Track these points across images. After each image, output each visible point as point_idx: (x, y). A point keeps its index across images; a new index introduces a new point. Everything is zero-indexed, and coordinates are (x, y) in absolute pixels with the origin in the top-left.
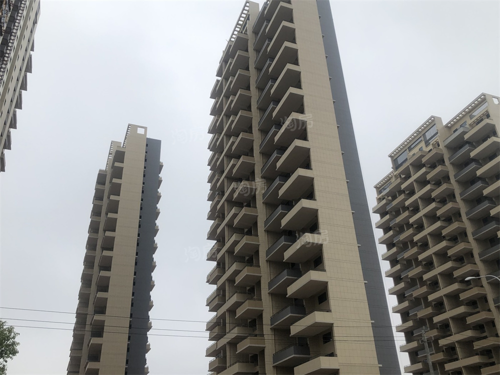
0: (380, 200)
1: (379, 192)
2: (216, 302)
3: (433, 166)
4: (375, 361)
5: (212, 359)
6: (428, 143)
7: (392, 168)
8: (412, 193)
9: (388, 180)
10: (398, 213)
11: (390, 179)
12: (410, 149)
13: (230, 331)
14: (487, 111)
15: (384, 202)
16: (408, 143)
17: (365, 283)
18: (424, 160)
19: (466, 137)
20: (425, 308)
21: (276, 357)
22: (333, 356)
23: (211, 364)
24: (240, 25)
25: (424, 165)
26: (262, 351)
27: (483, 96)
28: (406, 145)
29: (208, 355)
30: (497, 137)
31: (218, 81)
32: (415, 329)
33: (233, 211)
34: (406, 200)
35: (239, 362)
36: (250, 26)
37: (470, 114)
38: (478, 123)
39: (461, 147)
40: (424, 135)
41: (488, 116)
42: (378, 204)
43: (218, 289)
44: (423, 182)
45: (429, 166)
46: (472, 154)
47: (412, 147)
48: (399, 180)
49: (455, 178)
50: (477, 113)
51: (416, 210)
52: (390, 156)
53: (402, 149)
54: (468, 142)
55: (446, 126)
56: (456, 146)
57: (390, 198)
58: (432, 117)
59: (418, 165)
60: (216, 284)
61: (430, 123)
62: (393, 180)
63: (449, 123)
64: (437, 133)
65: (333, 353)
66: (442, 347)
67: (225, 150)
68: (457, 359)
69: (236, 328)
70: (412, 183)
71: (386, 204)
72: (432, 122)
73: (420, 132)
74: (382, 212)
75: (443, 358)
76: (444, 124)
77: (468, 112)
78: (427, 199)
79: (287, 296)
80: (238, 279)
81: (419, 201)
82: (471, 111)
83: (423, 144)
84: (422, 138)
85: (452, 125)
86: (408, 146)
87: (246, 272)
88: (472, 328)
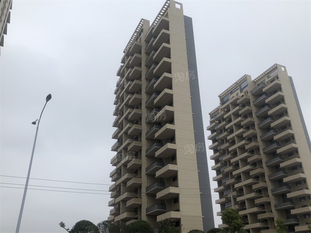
0: (211, 122)
1: (212, 117)
2: (116, 176)
3: (244, 106)
4: (200, 214)
5: (112, 208)
6: (241, 91)
7: (220, 104)
8: (230, 121)
9: (217, 110)
10: (221, 132)
11: (218, 110)
12: (231, 93)
13: (123, 194)
14: (277, 75)
15: (214, 124)
16: (231, 89)
17: (198, 172)
18: (238, 102)
19: (264, 90)
20: (231, 179)
21: (147, 210)
22: (179, 211)
23: (111, 211)
24: (137, 32)
25: (238, 105)
26: (140, 206)
27: (275, 66)
28: (229, 91)
29: (110, 206)
30: (282, 92)
31: (122, 67)
32: (224, 191)
33: (128, 125)
34: (226, 125)
35: (127, 211)
36: (143, 36)
37: (268, 75)
38: (272, 82)
39: (260, 95)
40: (240, 85)
41: (278, 78)
42: (210, 125)
43: (117, 170)
44: (237, 115)
45: (241, 105)
46: (267, 101)
47: (233, 92)
48: (223, 112)
49: (256, 115)
50: (273, 75)
51: (232, 131)
52: (219, 96)
53: (226, 93)
54: (265, 93)
55: (254, 81)
56: (258, 94)
57: (217, 122)
58: (245, 75)
59: (235, 104)
60: (116, 166)
61: (244, 79)
62: (220, 111)
63: (255, 79)
64: (247, 85)
65: (178, 209)
66: (238, 202)
67: (125, 101)
68: (245, 209)
69: (126, 193)
70: (230, 115)
71: (215, 126)
72: (245, 78)
73: (238, 84)
74: (212, 130)
75: (238, 208)
76: (252, 80)
77: (267, 74)
78: (239, 126)
79: (156, 177)
80: (129, 165)
81: (234, 126)
82: (268, 73)
83: (239, 91)
84: (239, 87)
85: (257, 81)
86: (230, 91)
87: (134, 161)
88: (255, 191)
